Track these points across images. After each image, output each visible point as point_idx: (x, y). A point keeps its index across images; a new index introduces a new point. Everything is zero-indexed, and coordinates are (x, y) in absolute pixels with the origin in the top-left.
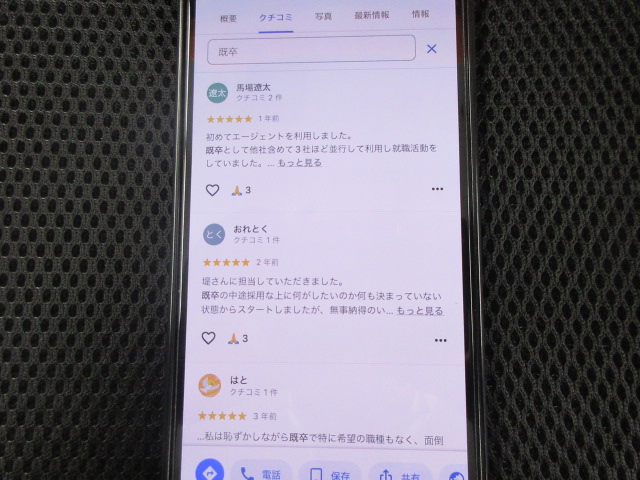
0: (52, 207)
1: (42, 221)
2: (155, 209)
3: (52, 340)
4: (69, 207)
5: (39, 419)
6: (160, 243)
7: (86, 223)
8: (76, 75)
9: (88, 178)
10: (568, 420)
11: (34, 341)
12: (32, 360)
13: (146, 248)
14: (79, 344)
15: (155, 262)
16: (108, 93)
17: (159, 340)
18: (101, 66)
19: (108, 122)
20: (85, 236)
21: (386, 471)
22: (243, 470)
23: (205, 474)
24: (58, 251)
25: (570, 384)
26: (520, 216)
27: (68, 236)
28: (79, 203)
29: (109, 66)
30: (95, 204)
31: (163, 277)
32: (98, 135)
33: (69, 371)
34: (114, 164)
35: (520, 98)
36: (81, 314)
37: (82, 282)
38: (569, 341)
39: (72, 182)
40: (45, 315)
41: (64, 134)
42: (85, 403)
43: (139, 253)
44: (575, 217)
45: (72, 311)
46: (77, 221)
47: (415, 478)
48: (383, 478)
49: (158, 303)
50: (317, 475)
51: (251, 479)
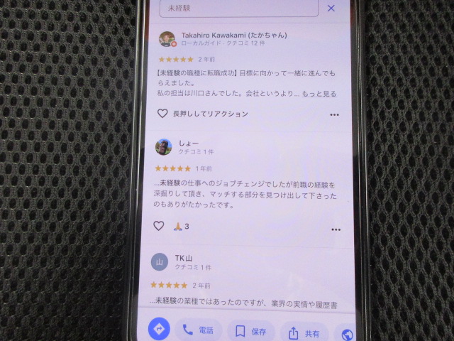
0: (39, 125)
1: (31, 136)
2: (118, 129)
3: (38, 227)
4: (52, 125)
5: (28, 286)
7: (65, 138)
8: (58, 25)
9: (67, 104)
10: (430, 291)
11: (24, 227)
12: (23, 242)
13: (111, 158)
14: (58, 229)
15: (117, 169)
16: (82, 39)
17: (120, 227)
18: (77, 20)
19: (82, 61)
20: (64, 148)
21: (294, 328)
22: (185, 326)
23: (155, 329)
24: (43, 159)
25: (432, 264)
26: (395, 137)
27: (51, 148)
28: (59, 123)
29: (83, 18)
30: (72, 123)
31: (123, 180)
32: (74, 71)
33: (51, 250)
34: (87, 94)
35: (396, 49)
36: (60, 207)
37: (61, 183)
38: (431, 232)
39: (54, 106)
40: (33, 207)
41: (48, 70)
42: (63, 275)
43: (105, 162)
44: (437, 138)
45: (54, 205)
46: (58, 137)
47: (316, 334)
48: (292, 333)
49: (119, 200)
50: (240, 330)
51: (191, 333)
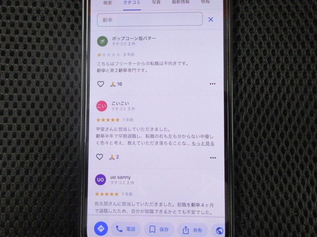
0: (20, 98)
1: (15, 106)
2: (72, 100)
3: (22, 164)
4: (29, 98)
5: (17, 202)
6: (75, 116)
7: (37, 107)
8: (30, 31)
9: (38, 84)
10: (273, 202)
11: (13, 165)
12: (13, 174)
13: (68, 119)
14: (35, 166)
15: (72, 126)
16: (47, 40)
17: (75, 164)
18: (43, 26)
19: (47, 55)
20: (37, 113)
21: (186, 227)
22: (117, 227)
23: (98, 229)
24: (24, 120)
25: (275, 185)
26: (253, 104)
27: (28, 113)
28: (33, 96)
29: (47, 26)
30: (42, 97)
32: (42, 62)
33: (31, 179)
34: (51, 77)
35: (255, 45)
36: (36, 151)
37: (36, 136)
38: (275, 165)
39: (30, 86)
40: (18, 152)
41: (25, 61)
42: (39, 195)
43: (64, 121)
44: (280, 104)
45: (32, 150)
46: (33, 106)
47: (200, 230)
48: (185, 230)
49: (74, 146)
50: (152, 229)
51: (121, 231)
